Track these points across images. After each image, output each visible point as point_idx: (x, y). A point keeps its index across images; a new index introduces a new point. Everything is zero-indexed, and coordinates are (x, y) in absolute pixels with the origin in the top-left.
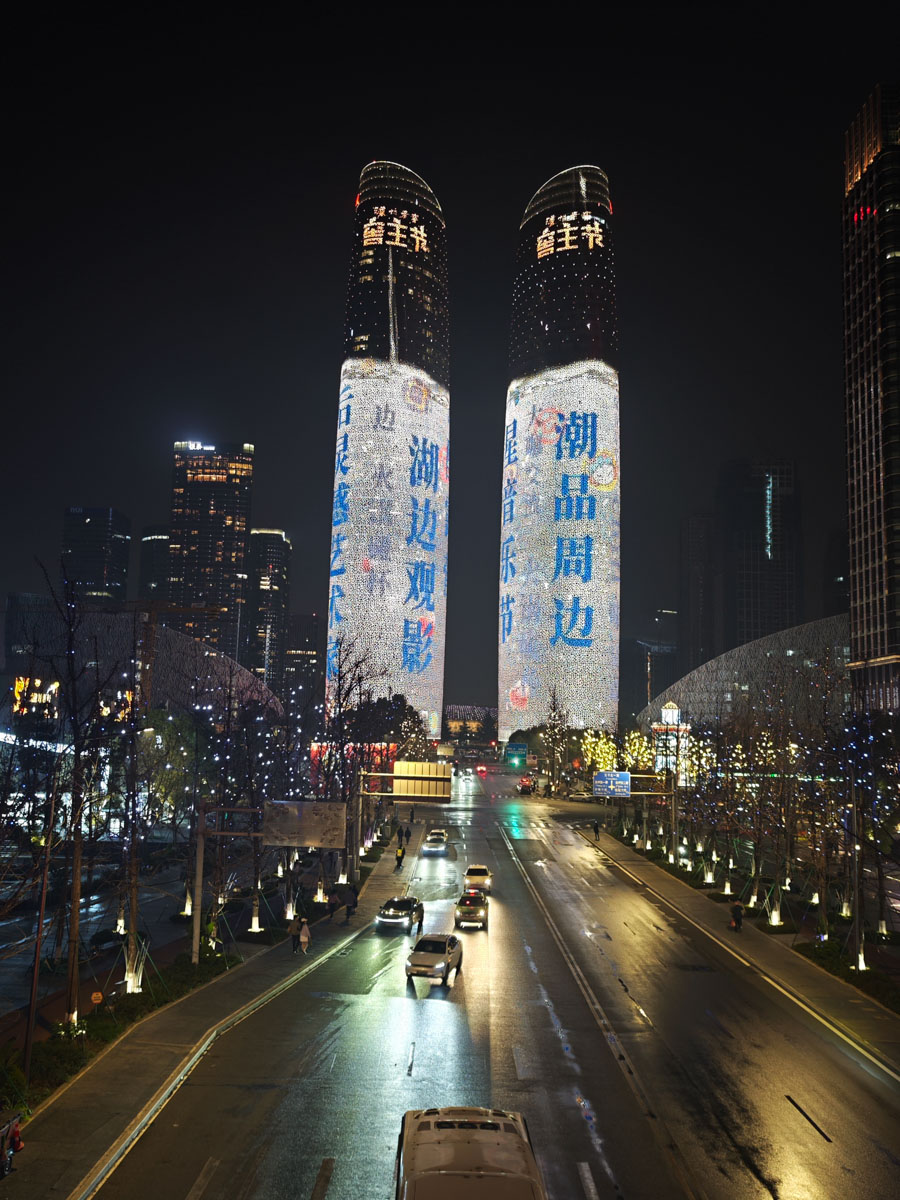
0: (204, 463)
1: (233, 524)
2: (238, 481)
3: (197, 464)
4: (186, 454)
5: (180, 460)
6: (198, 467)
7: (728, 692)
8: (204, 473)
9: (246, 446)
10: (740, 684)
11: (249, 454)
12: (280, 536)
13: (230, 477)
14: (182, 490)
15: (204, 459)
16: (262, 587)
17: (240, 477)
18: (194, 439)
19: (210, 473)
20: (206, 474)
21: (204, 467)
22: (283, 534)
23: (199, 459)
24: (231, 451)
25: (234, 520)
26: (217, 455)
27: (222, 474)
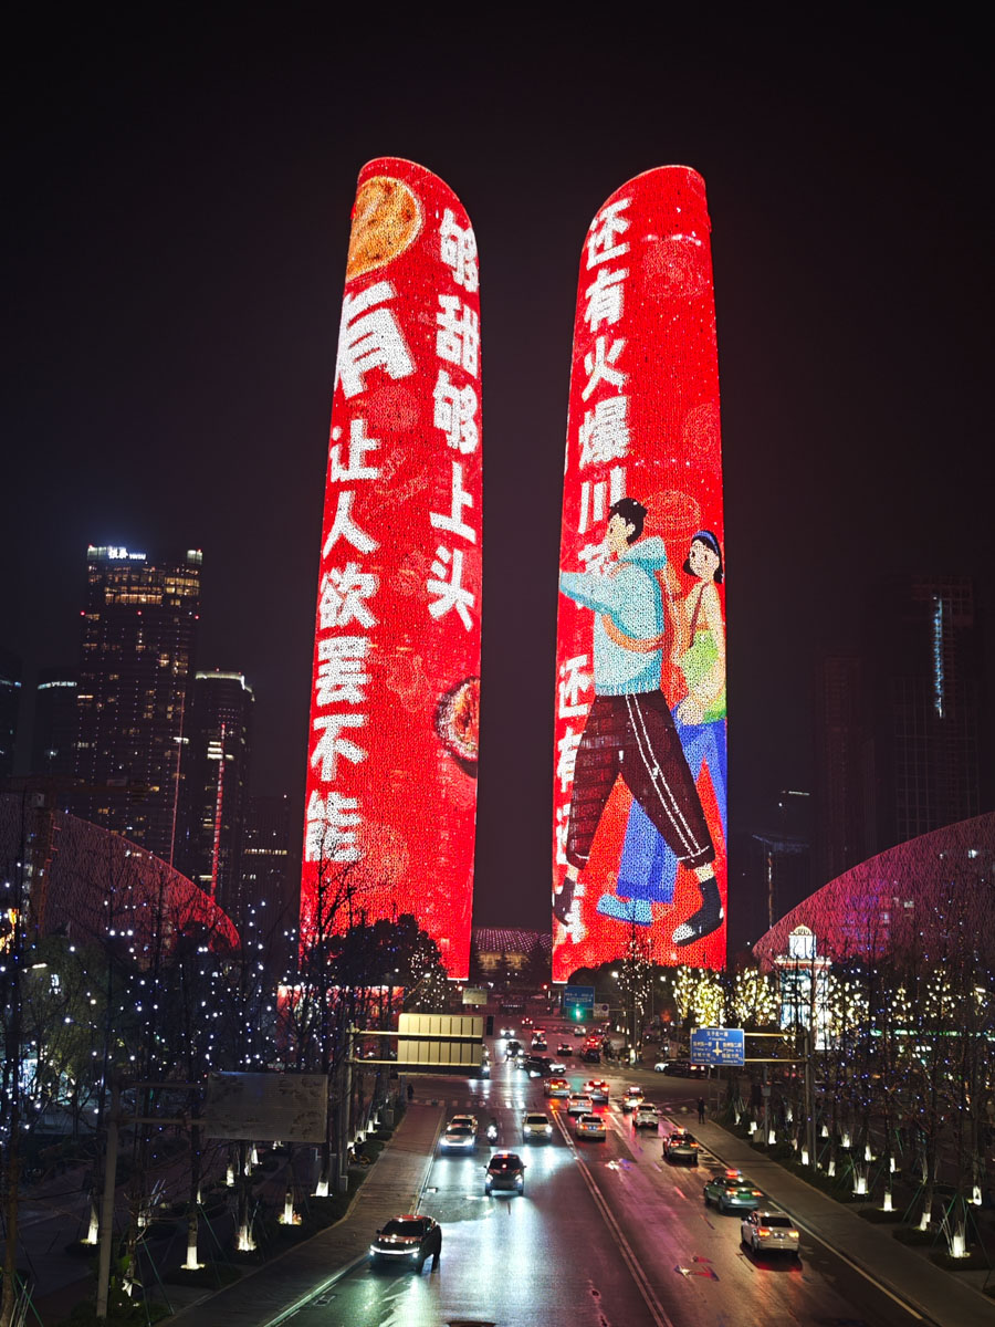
0: (129, 578)
1: (170, 665)
2: (178, 603)
3: (120, 579)
4: (104, 563)
5: (96, 573)
6: (121, 583)
7: (884, 910)
8: (129, 592)
9: (192, 553)
10: (903, 899)
11: (194, 564)
12: (239, 682)
13: (167, 597)
14: (97, 617)
15: (130, 572)
16: (210, 756)
17: (183, 598)
18: (117, 545)
19: (139, 592)
20: (133, 593)
21: (129, 583)
22: (242, 679)
23: (122, 572)
24: (168, 560)
25: (171, 661)
26: (149, 567)
27: (156, 594)
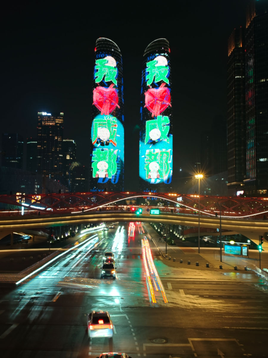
0: (47, 119)
3: (45, 120)
4: (41, 116)
5: (40, 118)
7: (205, 191)
9: (61, 113)
10: (208, 188)
11: (61, 116)
13: (56, 124)
14: (41, 128)
16: (67, 158)
17: (60, 124)
19: (50, 123)
22: (73, 141)
24: (56, 115)
25: (58, 138)
26: (52, 117)
27: (54, 123)
